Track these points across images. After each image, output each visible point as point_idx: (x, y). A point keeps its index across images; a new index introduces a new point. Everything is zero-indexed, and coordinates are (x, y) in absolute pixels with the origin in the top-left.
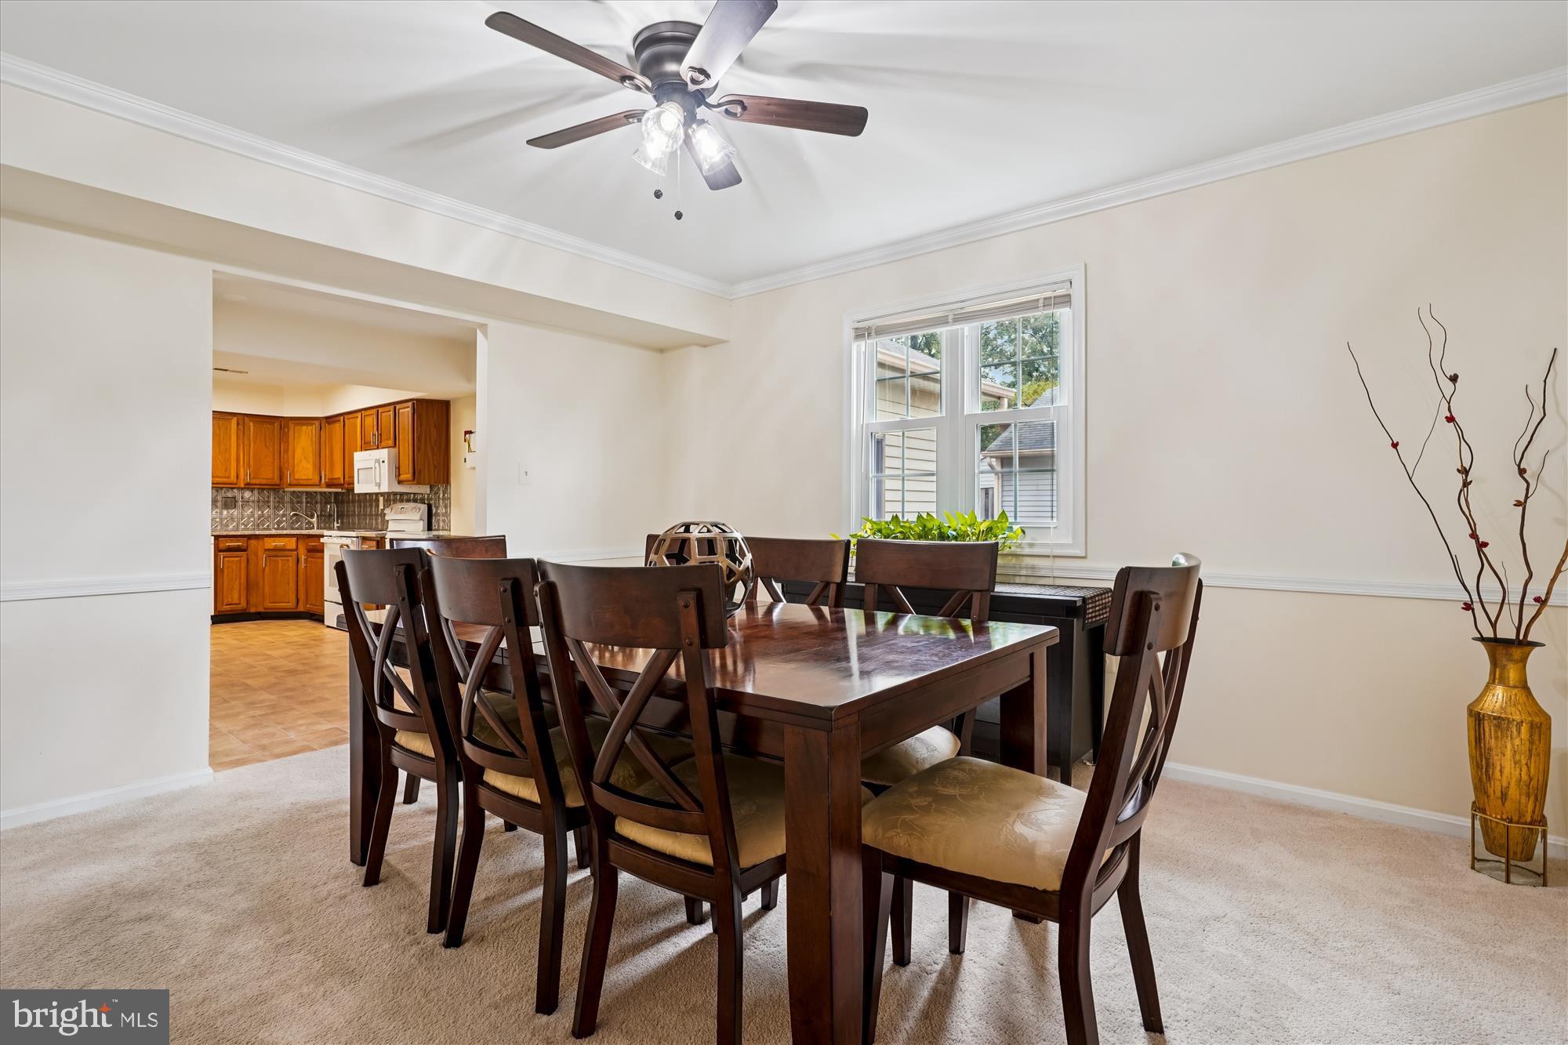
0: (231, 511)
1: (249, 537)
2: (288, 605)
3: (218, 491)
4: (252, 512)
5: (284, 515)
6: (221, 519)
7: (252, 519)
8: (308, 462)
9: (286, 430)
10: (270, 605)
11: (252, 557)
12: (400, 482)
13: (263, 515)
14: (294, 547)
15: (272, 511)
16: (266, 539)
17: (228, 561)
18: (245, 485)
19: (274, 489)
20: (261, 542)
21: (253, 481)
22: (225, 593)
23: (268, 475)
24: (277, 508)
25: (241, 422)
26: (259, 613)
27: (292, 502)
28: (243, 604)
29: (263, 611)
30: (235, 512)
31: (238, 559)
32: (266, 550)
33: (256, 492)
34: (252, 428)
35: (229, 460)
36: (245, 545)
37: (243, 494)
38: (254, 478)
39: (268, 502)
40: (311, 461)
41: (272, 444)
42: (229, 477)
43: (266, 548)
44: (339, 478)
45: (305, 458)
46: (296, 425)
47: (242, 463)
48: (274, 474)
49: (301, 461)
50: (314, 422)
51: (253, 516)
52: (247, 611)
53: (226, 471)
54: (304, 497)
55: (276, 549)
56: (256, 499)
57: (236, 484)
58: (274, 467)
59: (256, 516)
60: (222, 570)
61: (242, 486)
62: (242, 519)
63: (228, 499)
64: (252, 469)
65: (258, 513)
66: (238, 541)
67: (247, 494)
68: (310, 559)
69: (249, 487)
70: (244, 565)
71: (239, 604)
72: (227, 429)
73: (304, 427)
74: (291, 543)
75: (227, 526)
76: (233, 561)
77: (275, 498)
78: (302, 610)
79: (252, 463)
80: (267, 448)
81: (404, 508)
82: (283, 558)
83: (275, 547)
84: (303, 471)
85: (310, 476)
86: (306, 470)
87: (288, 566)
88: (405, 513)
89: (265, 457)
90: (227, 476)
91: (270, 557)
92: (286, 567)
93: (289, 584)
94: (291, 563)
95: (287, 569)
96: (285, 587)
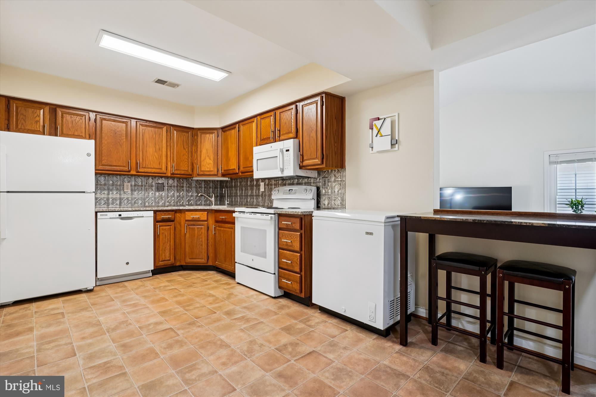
0: (161, 193)
1: (176, 211)
2: (202, 261)
3: (153, 179)
4: (173, 194)
5: (192, 196)
6: (155, 198)
7: (173, 198)
8: (210, 159)
9: (196, 137)
10: (189, 261)
11: (178, 226)
12: (301, 168)
13: (180, 196)
14: (206, 219)
15: (185, 193)
16: (186, 213)
17: (163, 229)
18: (171, 174)
19: (186, 178)
20: (183, 215)
21: (176, 172)
22: (161, 252)
23: (185, 168)
24: (188, 191)
25: (169, 130)
26: (182, 266)
27: (196, 187)
28: (172, 260)
29: (184, 264)
30: (163, 194)
31: (169, 227)
32: (186, 221)
33: (176, 180)
34: (175, 134)
35: (161, 156)
36: (173, 217)
37: (168, 181)
38: (176, 170)
39: (183, 187)
40: (212, 159)
41: (187, 146)
42: (161, 169)
43: (186, 219)
44: (234, 169)
45: (208, 156)
46: (202, 133)
47: (169, 159)
48: (188, 167)
49: (205, 159)
50: (214, 131)
51: (174, 196)
52: (175, 265)
53: (159, 164)
54: (203, 184)
55: (193, 220)
56: (176, 185)
57: (165, 174)
58: (188, 163)
59: (176, 196)
60: (159, 236)
61: (169, 175)
62: (168, 198)
63: (159, 185)
64: (175, 163)
65: (176, 194)
66: (169, 214)
67: (171, 182)
68: (217, 228)
69: (173, 176)
70: (172, 232)
71: (169, 260)
72: (160, 134)
73: (208, 135)
74: (203, 216)
75: (159, 203)
76: (165, 229)
77: (187, 184)
78: (211, 264)
79: (175, 159)
80: (185, 149)
81: (292, 190)
82: (198, 227)
83: (193, 219)
84: (207, 165)
85: (211, 169)
86: (208, 165)
87: (202, 233)
88: (295, 194)
89: (183, 155)
90: (160, 168)
91: (190, 226)
92: (201, 233)
93: (202, 245)
94: (203, 231)
95: (201, 234)
96: (199, 247)
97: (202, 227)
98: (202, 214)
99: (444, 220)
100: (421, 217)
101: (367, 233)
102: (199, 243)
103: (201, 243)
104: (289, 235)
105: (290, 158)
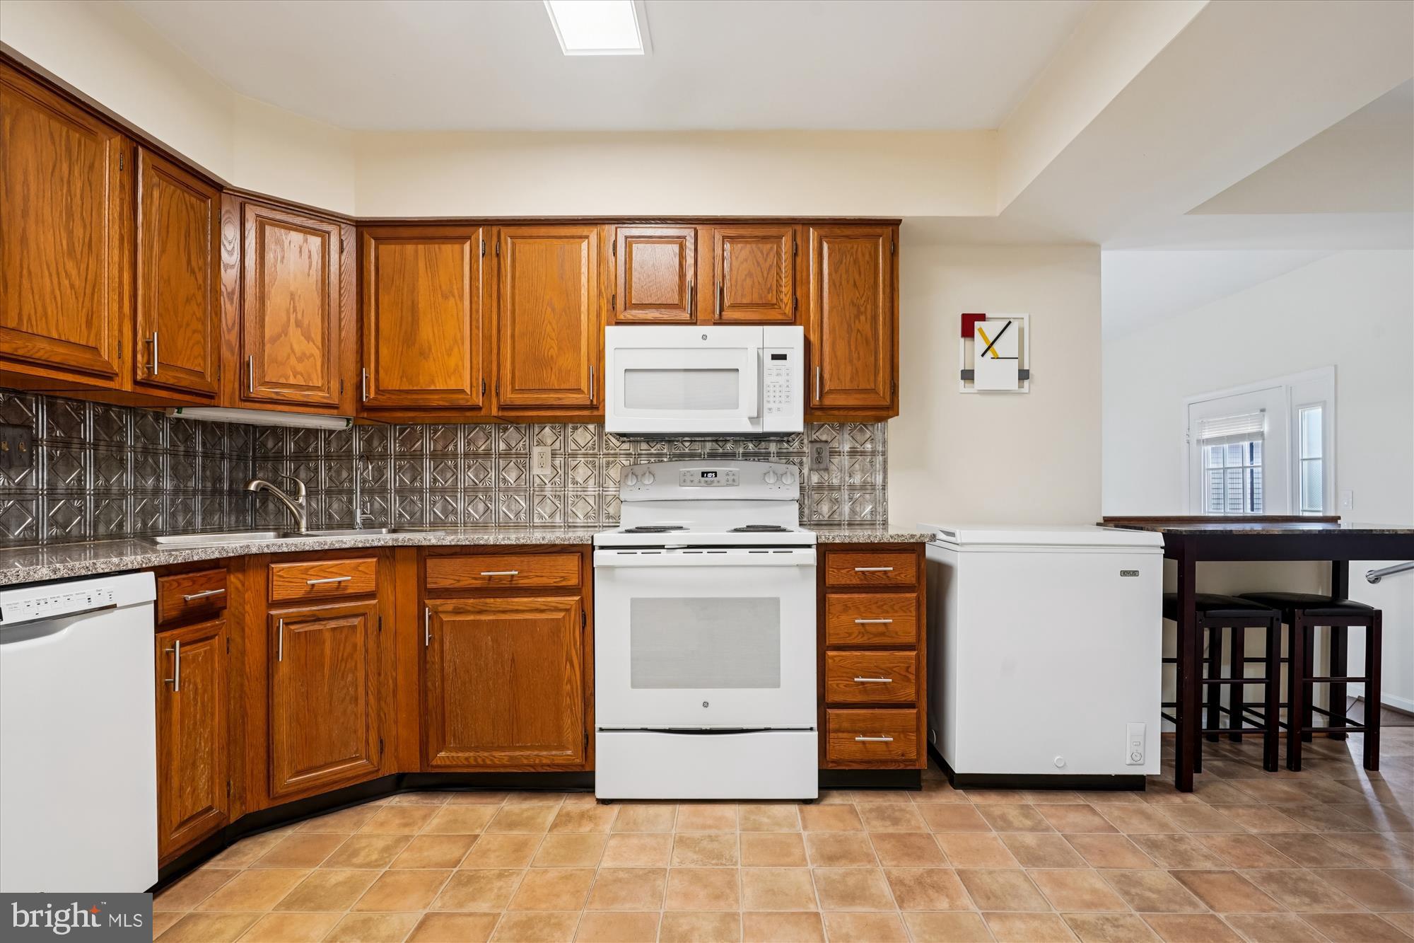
2: (352, 768)
4: (77, 481)
5: (156, 491)
8: (309, 338)
10: (292, 783)
11: (235, 634)
14: (370, 587)
15: (129, 478)
16: (276, 568)
17: (185, 660)
18: (136, 382)
20: (252, 579)
21: (161, 376)
22: (176, 779)
23: (193, 360)
24: (141, 470)
27: (173, 454)
28: (220, 805)
29: (264, 806)
31: (208, 645)
32: (276, 604)
34: (156, 191)
36: (220, 594)
38: (161, 365)
40: (316, 339)
43: (277, 596)
44: (460, 392)
46: (267, 220)
47: (126, 305)
48: (205, 359)
49: (285, 336)
50: (324, 227)
52: (225, 822)
55: (317, 598)
58: (205, 341)
61: (128, 386)
63: (9, 433)
65: (92, 483)
68: (449, 617)
70: (217, 666)
71: (211, 808)
72: (92, 168)
74: (361, 576)
79: (155, 313)
81: (716, 473)
82: (333, 624)
83: (309, 592)
84: (293, 361)
85: (311, 380)
86: (300, 360)
87: (355, 646)
88: (733, 485)
89: (188, 300)
90: (92, 344)
91: (292, 627)
92: (349, 649)
93: (356, 699)
94: (359, 638)
95: (351, 656)
96: (345, 712)
97: (355, 621)
98: (356, 568)
99: (1273, 533)
100: (1231, 531)
101: (1125, 573)
102: (344, 691)
103: (352, 690)
104: (877, 603)
105: (788, 381)
